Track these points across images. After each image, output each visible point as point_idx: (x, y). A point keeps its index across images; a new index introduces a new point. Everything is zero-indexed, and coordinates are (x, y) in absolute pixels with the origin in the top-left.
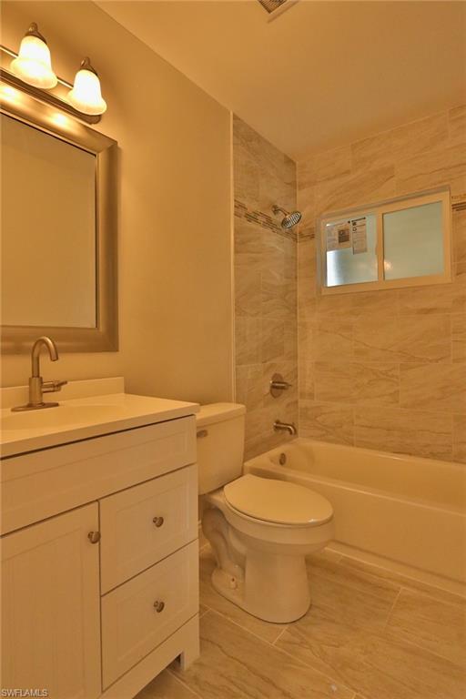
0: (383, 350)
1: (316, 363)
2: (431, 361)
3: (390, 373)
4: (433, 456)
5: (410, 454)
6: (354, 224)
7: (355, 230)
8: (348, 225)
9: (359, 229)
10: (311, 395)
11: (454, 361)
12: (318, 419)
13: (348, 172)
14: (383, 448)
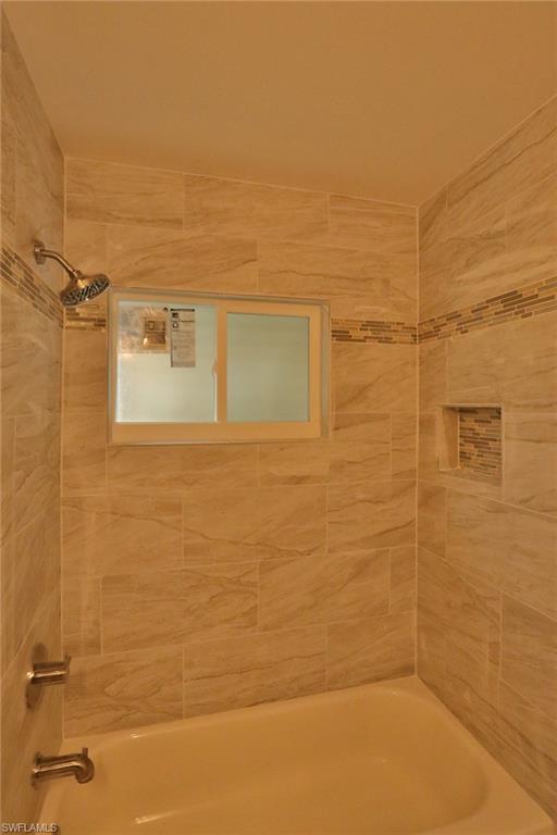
0: (234, 543)
1: (105, 579)
2: (301, 554)
3: (243, 580)
4: (304, 691)
5: (273, 700)
6: (174, 315)
7: (175, 326)
8: (164, 313)
9: (182, 326)
10: (94, 645)
11: (330, 551)
12: (107, 690)
13: (178, 222)
14: (233, 704)
